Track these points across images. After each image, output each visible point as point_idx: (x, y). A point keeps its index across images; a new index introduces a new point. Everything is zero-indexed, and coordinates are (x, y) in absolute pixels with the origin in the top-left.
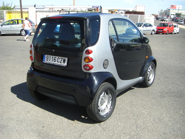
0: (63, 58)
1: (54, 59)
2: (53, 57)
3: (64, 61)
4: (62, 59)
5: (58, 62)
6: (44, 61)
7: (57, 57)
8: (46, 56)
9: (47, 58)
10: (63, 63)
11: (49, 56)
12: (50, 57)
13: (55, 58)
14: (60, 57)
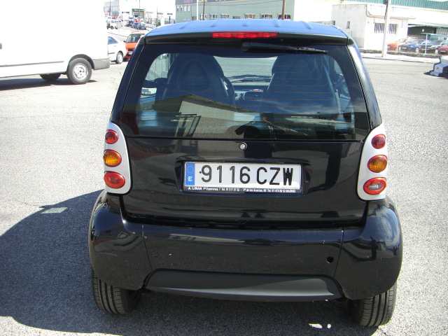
0: (282, 167)
1: (242, 175)
2: (233, 168)
3: (288, 176)
4: (278, 169)
5: (262, 180)
6: (193, 183)
7: (254, 167)
8: (198, 166)
9: (203, 172)
10: (282, 183)
11: (214, 166)
12: (220, 168)
13: (245, 171)
14: (268, 167)
